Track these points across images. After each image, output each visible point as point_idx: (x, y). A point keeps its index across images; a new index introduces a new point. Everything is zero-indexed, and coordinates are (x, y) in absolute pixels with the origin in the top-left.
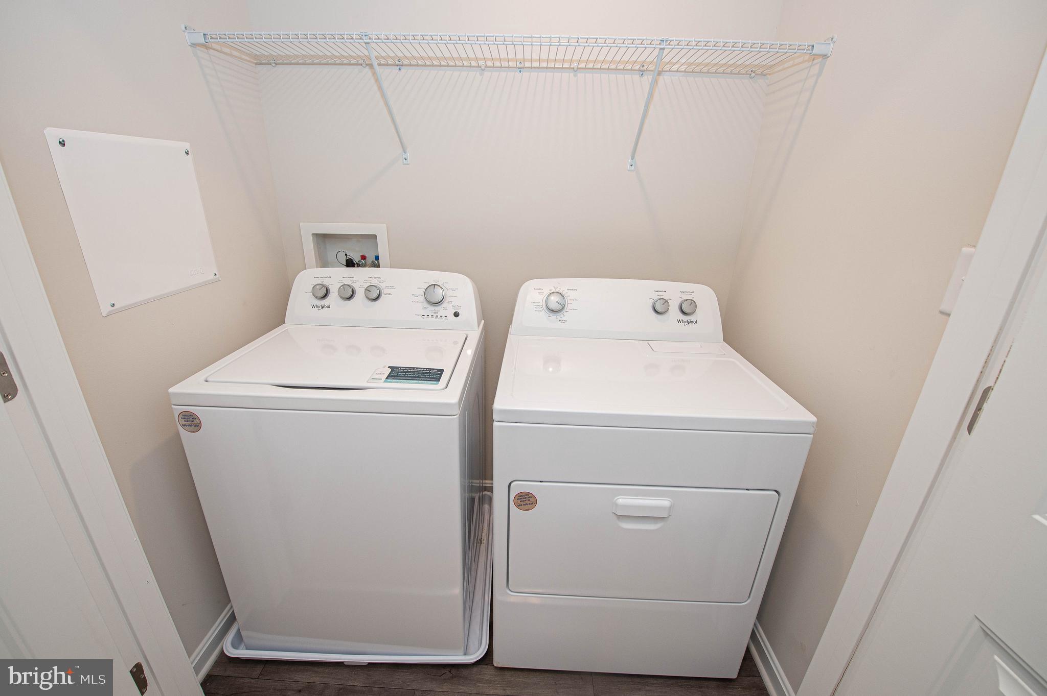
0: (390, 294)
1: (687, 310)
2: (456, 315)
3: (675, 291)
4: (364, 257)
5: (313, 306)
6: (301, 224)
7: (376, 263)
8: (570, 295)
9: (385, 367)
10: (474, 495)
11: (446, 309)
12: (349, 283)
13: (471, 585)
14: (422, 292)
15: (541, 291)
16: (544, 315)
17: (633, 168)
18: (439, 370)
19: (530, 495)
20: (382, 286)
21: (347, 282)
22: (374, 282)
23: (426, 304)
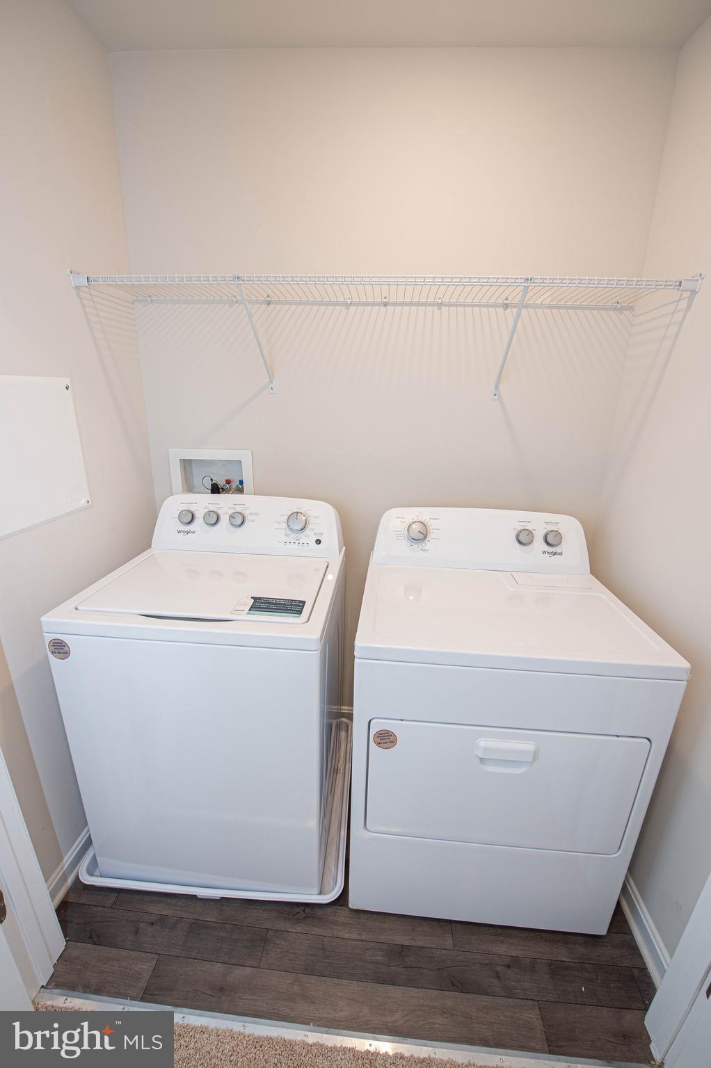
0: (253, 521)
1: (552, 540)
2: (318, 542)
3: (539, 522)
4: (228, 482)
5: (179, 532)
6: (170, 450)
7: (240, 490)
8: (432, 525)
9: (247, 597)
10: (331, 721)
11: (308, 536)
12: (215, 510)
13: (328, 816)
14: (285, 519)
15: (403, 520)
16: (405, 544)
17: (496, 396)
18: (300, 602)
19: (390, 734)
20: (246, 513)
21: (212, 508)
22: (239, 509)
23: (288, 532)
